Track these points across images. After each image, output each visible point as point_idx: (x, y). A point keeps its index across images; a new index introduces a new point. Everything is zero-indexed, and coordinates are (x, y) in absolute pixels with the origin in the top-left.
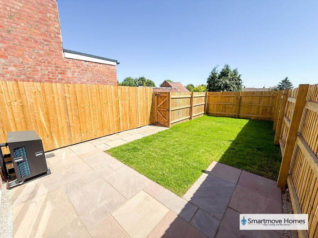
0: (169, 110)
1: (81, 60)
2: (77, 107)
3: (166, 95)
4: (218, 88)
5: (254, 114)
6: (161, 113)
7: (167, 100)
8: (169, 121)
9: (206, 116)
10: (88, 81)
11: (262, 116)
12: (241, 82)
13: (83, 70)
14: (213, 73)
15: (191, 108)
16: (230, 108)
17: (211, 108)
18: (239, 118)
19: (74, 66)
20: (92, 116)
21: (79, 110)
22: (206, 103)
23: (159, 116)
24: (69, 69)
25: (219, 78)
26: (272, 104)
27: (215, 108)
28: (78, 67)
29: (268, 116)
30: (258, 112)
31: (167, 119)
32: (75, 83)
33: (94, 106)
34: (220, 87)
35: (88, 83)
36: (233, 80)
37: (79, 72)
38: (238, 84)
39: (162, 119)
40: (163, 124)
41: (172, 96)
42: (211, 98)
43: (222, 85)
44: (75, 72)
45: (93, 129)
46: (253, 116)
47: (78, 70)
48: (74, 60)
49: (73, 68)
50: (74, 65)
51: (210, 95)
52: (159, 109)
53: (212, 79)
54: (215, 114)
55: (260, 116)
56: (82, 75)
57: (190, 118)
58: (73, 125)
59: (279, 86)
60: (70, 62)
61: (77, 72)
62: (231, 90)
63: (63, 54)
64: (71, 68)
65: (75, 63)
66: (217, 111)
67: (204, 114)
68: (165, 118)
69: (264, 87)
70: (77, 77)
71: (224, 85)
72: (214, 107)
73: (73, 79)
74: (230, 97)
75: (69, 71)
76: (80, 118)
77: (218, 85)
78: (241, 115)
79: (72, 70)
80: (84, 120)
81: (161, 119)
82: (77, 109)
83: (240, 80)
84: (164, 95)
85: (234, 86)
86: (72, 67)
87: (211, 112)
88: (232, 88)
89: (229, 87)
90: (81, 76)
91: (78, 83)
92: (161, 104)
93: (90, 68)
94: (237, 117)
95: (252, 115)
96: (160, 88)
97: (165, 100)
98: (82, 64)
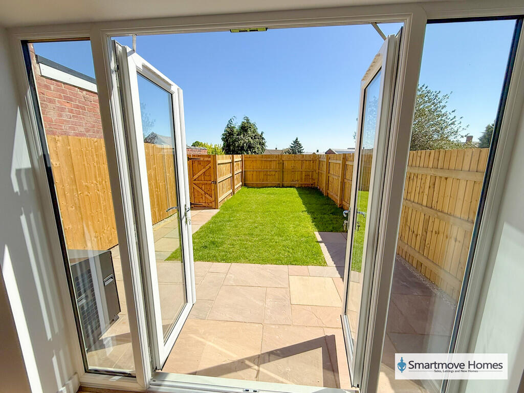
0: (215, 182)
1: (74, 86)
2: (74, 188)
3: (209, 159)
4: (240, 148)
5: (298, 181)
6: (201, 189)
7: (212, 167)
8: (216, 199)
9: (246, 189)
10: (88, 131)
11: (305, 183)
12: (263, 141)
13: (78, 107)
14: (229, 126)
15: (233, 176)
16: (272, 175)
17: (249, 176)
18: (283, 187)
19: (60, 97)
20: (102, 202)
21: (79, 193)
22: (242, 170)
23: (196, 193)
24: (51, 101)
25: (238, 135)
26: (313, 169)
27: (254, 177)
28: (69, 100)
29: (311, 182)
30: (301, 179)
31: (213, 196)
32: (66, 134)
33: (104, 182)
34: (243, 147)
35: (87, 134)
36: (255, 139)
37: (71, 111)
38: (262, 144)
39: (204, 197)
40: (206, 205)
41: (219, 162)
42: (248, 163)
43: (245, 144)
44: (62, 110)
45: (106, 229)
46: (298, 184)
47: (68, 106)
48: (59, 84)
49: (59, 102)
50: (60, 95)
51: (247, 159)
52: (196, 182)
53: (230, 135)
54: (255, 185)
55: (303, 183)
56: (77, 117)
57: (233, 192)
58: (70, 226)
59: (292, 147)
60: (52, 87)
61: (67, 110)
62: (255, 152)
63: (37, 66)
64: (55, 102)
65: (63, 91)
66: (257, 181)
67: (242, 186)
68: (209, 195)
69: (276, 149)
70: (68, 122)
71: (247, 145)
72: (253, 175)
73: (61, 126)
74: (271, 161)
75: (50, 105)
76: (82, 209)
77: (240, 145)
78: (286, 183)
79: (58, 105)
80: (89, 213)
81: (202, 198)
82: (75, 191)
83: (263, 138)
84: (206, 159)
85: (259, 146)
86: (57, 99)
87: (249, 182)
88: (256, 150)
89: (253, 147)
90: (75, 120)
91: (70, 134)
92: (199, 174)
93: (89, 103)
94: (281, 185)
95: (297, 182)
96: (193, 147)
97: (207, 167)
98: (76, 95)
